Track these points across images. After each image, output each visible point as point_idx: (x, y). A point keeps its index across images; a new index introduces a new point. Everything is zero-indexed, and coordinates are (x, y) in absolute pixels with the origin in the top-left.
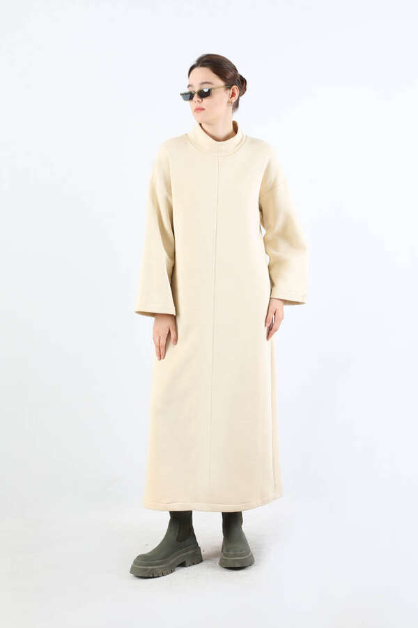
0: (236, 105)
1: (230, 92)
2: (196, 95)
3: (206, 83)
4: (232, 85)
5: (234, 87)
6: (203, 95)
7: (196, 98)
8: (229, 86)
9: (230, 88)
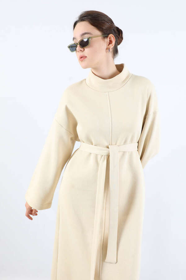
0: (116, 52)
1: (107, 40)
2: (78, 46)
3: (85, 33)
4: (109, 34)
5: (111, 35)
6: (84, 44)
7: (78, 48)
8: (105, 35)
9: (107, 37)
